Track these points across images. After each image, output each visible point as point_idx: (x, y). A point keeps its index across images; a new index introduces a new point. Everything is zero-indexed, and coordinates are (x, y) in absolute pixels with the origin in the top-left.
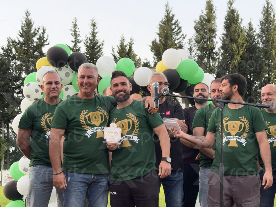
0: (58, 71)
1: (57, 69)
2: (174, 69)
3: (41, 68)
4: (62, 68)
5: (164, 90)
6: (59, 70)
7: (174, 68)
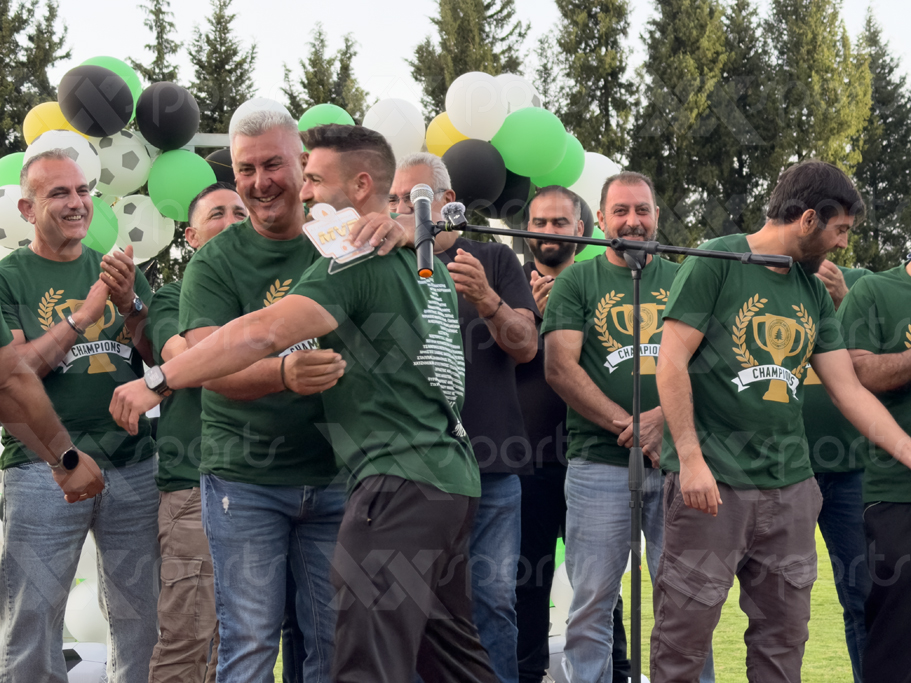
0: (97, 147)
1: (96, 141)
2: (487, 140)
3: (38, 137)
4: (111, 140)
5: (449, 211)
6: (102, 145)
7: (486, 136)
